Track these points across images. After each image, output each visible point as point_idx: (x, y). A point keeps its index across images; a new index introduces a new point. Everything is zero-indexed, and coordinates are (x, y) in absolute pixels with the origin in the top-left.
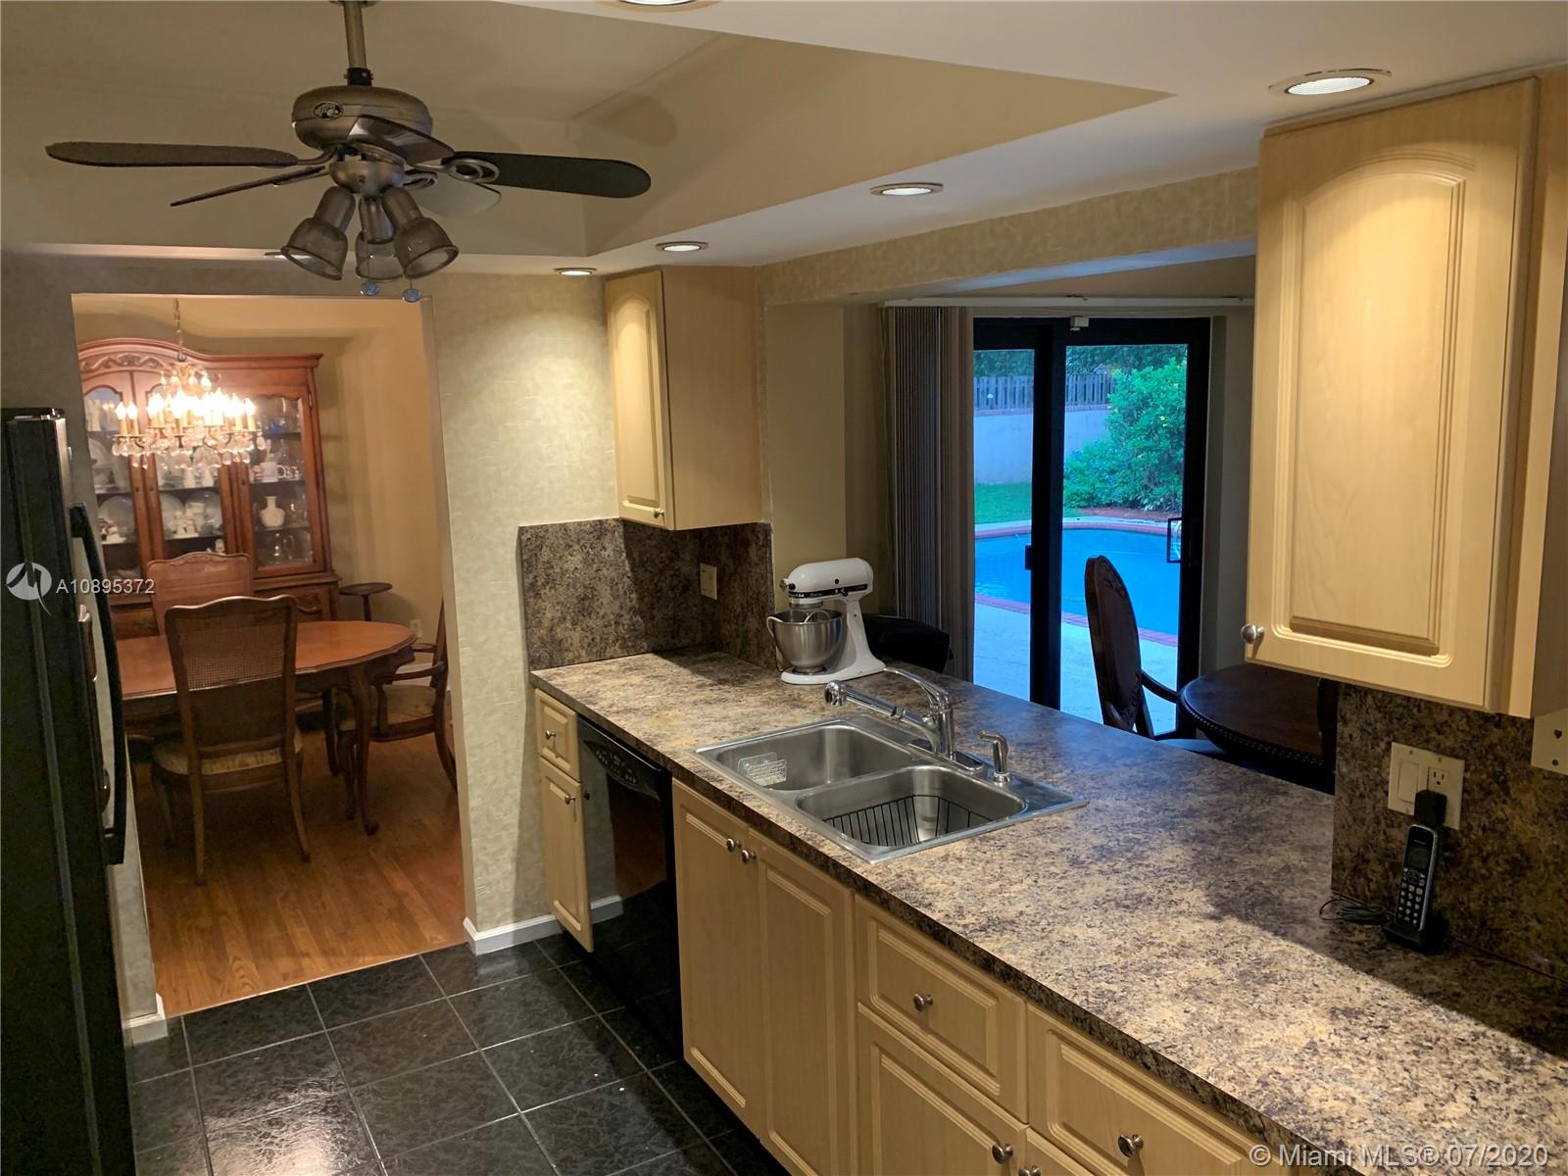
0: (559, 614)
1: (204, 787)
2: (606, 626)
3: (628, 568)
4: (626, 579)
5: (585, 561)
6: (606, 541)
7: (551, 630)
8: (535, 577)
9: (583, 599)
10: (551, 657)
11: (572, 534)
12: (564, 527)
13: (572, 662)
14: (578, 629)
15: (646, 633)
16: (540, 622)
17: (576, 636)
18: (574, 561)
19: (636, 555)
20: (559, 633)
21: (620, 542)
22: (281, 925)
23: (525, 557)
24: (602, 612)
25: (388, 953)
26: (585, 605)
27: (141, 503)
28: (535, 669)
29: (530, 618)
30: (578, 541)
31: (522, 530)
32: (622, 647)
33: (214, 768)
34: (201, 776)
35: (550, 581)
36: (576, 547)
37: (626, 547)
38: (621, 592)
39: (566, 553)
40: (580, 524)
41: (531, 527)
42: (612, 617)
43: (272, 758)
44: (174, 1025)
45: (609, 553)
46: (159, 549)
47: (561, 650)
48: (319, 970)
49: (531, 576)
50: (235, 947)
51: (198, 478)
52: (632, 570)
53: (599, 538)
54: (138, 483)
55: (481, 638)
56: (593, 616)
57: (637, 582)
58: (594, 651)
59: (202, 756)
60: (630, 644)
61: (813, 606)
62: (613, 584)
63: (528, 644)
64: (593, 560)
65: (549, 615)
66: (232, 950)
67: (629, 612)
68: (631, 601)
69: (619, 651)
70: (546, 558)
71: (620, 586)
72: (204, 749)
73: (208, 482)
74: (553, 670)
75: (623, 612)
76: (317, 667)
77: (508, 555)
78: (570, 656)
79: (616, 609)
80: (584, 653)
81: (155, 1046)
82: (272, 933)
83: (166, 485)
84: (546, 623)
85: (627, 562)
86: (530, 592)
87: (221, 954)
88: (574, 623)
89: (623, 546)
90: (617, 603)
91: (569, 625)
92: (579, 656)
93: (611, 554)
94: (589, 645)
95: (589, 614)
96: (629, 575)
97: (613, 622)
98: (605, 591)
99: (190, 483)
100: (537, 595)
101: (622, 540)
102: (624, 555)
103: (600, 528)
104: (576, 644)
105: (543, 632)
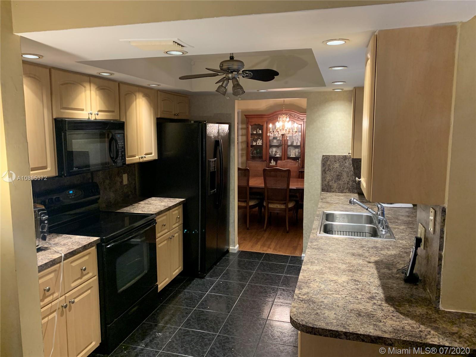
0: (331, 179)
2: (344, 184)
3: (352, 169)
4: (352, 172)
5: (340, 166)
6: (346, 161)
7: (328, 182)
8: (325, 168)
10: (328, 189)
11: (337, 158)
12: (335, 156)
13: (333, 192)
14: (336, 183)
15: (357, 188)
16: (325, 180)
17: (335, 185)
18: (337, 165)
19: (355, 166)
20: (331, 183)
22: (272, 242)
23: (323, 163)
24: (343, 180)
25: (285, 253)
26: (339, 177)
27: (283, 147)
28: (323, 192)
29: (323, 179)
30: (338, 160)
31: (323, 156)
32: (348, 190)
33: (271, 206)
35: (329, 170)
36: (338, 162)
37: (353, 163)
38: (350, 175)
39: (335, 163)
40: (339, 156)
41: (325, 155)
42: (346, 182)
43: (283, 207)
45: (347, 164)
46: (286, 158)
47: (331, 188)
48: (270, 251)
49: (324, 168)
50: (260, 243)
51: (297, 143)
53: (344, 160)
54: (283, 143)
55: (310, 181)
56: (341, 181)
58: (340, 190)
59: (269, 203)
60: (351, 190)
62: (348, 173)
63: (322, 185)
64: (342, 166)
65: (328, 178)
67: (352, 181)
68: (353, 178)
69: (348, 191)
70: (329, 164)
72: (269, 201)
74: (327, 193)
75: (350, 181)
78: (333, 190)
79: (348, 180)
80: (337, 190)
82: (268, 243)
84: (327, 180)
85: (352, 167)
86: (324, 172)
88: (335, 182)
89: (351, 163)
90: (348, 178)
91: (333, 182)
92: (336, 191)
94: (339, 188)
96: (353, 171)
98: (345, 175)
99: (295, 144)
100: (325, 173)
101: (351, 161)
102: (352, 165)
103: (345, 158)
104: (335, 187)
105: (326, 183)
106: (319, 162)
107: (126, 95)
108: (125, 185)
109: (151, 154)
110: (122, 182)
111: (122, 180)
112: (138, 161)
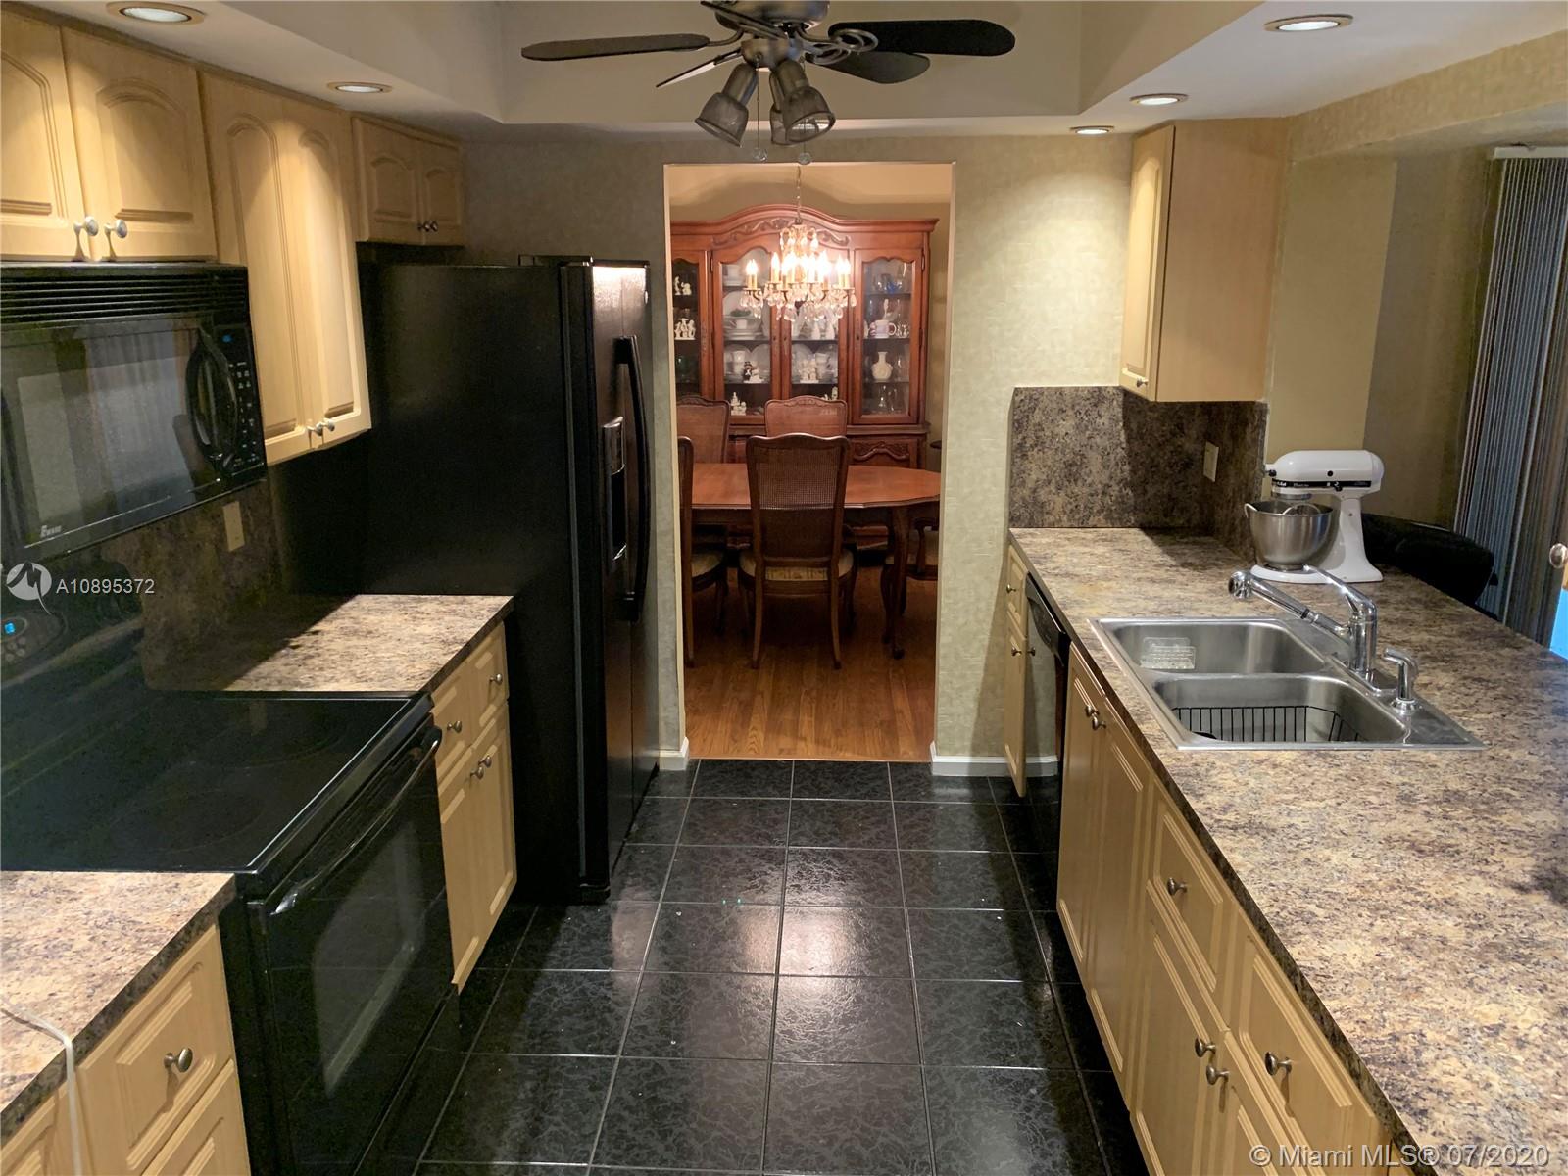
0: (1044, 477)
1: (765, 588)
2: (1092, 495)
3: (1123, 438)
4: (1119, 450)
5: (1077, 427)
6: (1103, 409)
7: (1034, 491)
8: (1024, 438)
9: (1071, 465)
10: (1032, 518)
11: (1068, 399)
12: (1060, 391)
13: (1052, 525)
14: (1062, 493)
15: (1135, 508)
16: (1024, 482)
17: (1059, 501)
18: (1066, 425)
19: (1134, 426)
20: (1042, 495)
21: (1119, 412)
22: (796, 712)
23: (1016, 418)
24: (1089, 480)
25: (865, 754)
26: (1072, 471)
27: (776, 350)
28: (1014, 527)
29: (1015, 479)
30: (1073, 407)
31: (1017, 391)
32: (1107, 518)
33: (775, 576)
34: (764, 579)
35: (1038, 443)
36: (1070, 412)
37: (1124, 417)
38: (1113, 462)
39: (1059, 418)
40: (1077, 389)
41: (1027, 389)
42: (1099, 486)
43: (819, 576)
44: (693, 764)
45: (1104, 421)
46: (786, 390)
47: (1042, 512)
48: (808, 752)
49: (1020, 437)
50: (757, 720)
51: (823, 331)
52: (1128, 441)
53: (1095, 405)
54: (776, 334)
55: (966, 490)
56: (1080, 483)
57: (1132, 455)
58: (1077, 517)
59: (766, 564)
60: (1116, 516)
61: (1296, 497)
62: (1105, 453)
63: (1011, 502)
64: (1086, 427)
65: (1034, 476)
66: (755, 721)
67: (1118, 484)
68: (1122, 472)
69: (1103, 521)
70: (1037, 421)
71: (1112, 456)
72: (767, 558)
73: (831, 336)
74: (1031, 530)
75: (1112, 483)
76: (865, 504)
77: (1001, 415)
78: (1052, 519)
79: (1105, 478)
80: (1065, 519)
81: (674, 777)
82: (788, 717)
83: (800, 336)
84: (1030, 484)
85: (1123, 432)
86: (1018, 452)
87: (745, 724)
88: (1059, 488)
89: (1120, 415)
90: (1108, 473)
91: (1053, 488)
92: (1060, 521)
93: (1107, 423)
94: (1072, 510)
95: (1076, 481)
96: (1124, 445)
97: (1100, 491)
98: (1095, 460)
99: (816, 336)
100: (1024, 456)
101: (1120, 410)
102: (1121, 424)
103: (1098, 396)
104: (1058, 508)
105: (1026, 492)
106: (1000, 415)
107: (233, 132)
108: (234, 553)
109: (348, 409)
110: (222, 539)
111: (222, 529)
112: (303, 448)
